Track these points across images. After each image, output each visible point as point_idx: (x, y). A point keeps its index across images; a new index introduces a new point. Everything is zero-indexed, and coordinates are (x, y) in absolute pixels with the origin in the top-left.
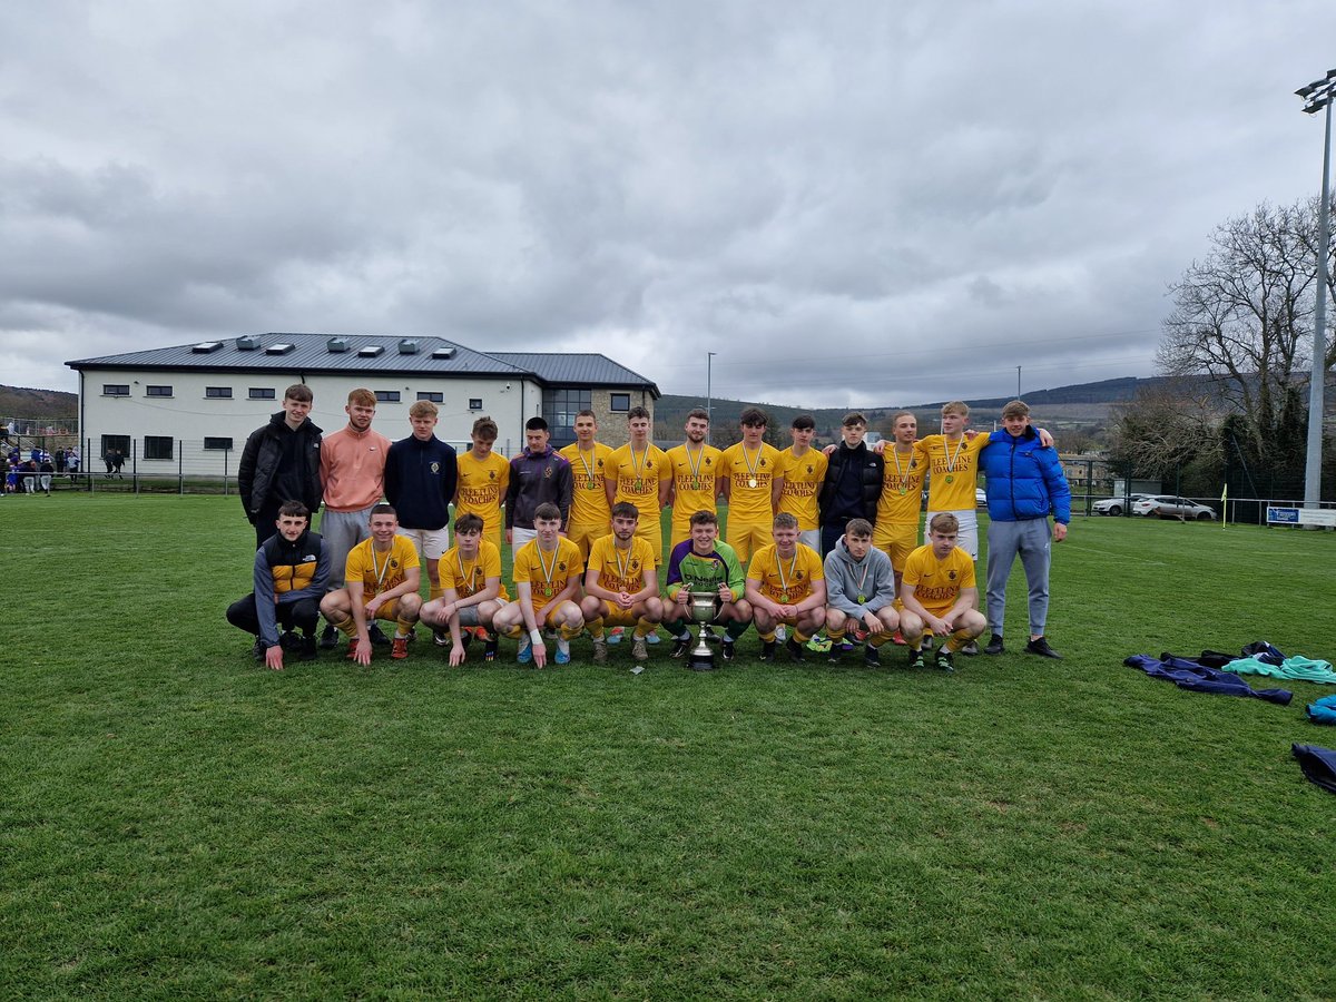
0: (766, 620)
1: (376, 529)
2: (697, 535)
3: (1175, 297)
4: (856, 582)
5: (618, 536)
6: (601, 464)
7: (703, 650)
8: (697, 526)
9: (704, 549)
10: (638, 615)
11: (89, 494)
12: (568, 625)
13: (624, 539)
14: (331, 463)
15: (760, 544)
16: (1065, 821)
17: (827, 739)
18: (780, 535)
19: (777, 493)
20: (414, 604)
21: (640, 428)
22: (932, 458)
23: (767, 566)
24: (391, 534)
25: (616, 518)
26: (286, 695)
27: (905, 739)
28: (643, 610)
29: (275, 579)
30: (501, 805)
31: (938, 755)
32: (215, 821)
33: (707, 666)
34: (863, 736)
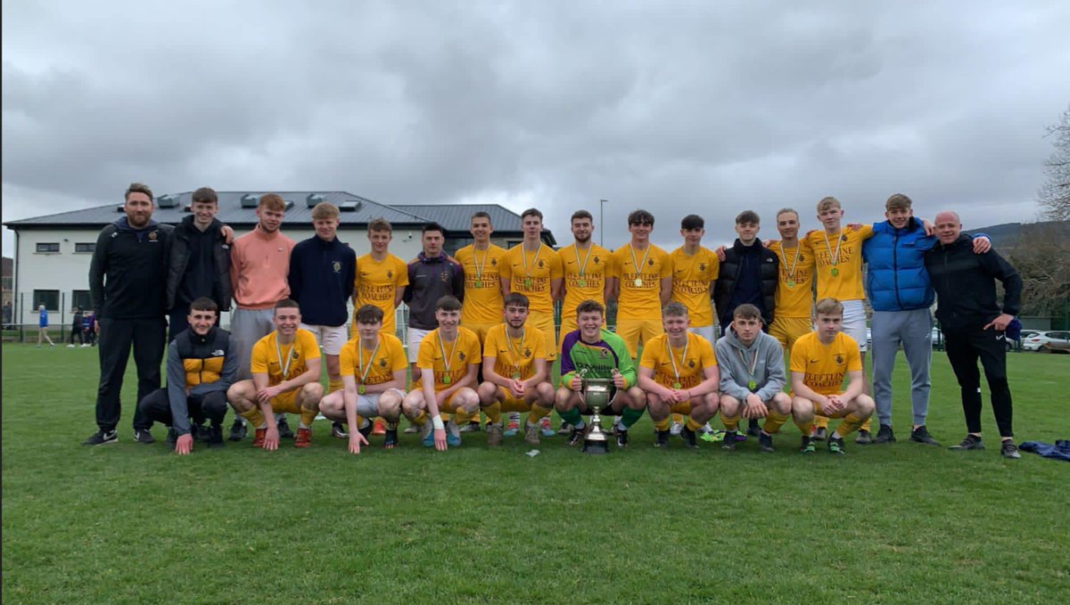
0: (659, 405)
1: (281, 322)
2: (584, 323)
3: (1054, 138)
4: (746, 369)
5: (510, 325)
6: (494, 263)
7: (596, 436)
8: (584, 314)
9: (591, 337)
10: (532, 400)
11: (21, 344)
12: (465, 409)
13: (516, 327)
14: (242, 263)
15: (651, 335)
16: (962, 558)
17: (720, 501)
18: (671, 322)
19: (666, 291)
20: (317, 392)
21: (532, 225)
22: (817, 252)
23: (657, 354)
24: (295, 327)
25: (509, 307)
26: (195, 470)
27: (800, 501)
28: (537, 395)
29: (186, 372)
30: (397, 545)
31: (833, 512)
32: (125, 554)
33: (602, 450)
34: (757, 498)
